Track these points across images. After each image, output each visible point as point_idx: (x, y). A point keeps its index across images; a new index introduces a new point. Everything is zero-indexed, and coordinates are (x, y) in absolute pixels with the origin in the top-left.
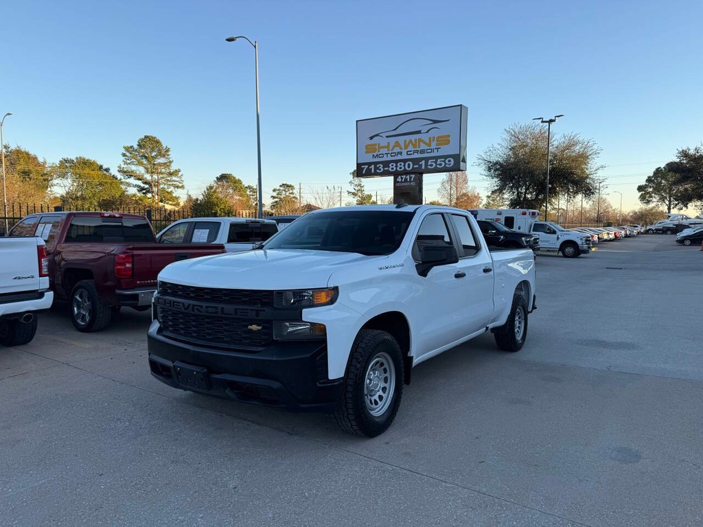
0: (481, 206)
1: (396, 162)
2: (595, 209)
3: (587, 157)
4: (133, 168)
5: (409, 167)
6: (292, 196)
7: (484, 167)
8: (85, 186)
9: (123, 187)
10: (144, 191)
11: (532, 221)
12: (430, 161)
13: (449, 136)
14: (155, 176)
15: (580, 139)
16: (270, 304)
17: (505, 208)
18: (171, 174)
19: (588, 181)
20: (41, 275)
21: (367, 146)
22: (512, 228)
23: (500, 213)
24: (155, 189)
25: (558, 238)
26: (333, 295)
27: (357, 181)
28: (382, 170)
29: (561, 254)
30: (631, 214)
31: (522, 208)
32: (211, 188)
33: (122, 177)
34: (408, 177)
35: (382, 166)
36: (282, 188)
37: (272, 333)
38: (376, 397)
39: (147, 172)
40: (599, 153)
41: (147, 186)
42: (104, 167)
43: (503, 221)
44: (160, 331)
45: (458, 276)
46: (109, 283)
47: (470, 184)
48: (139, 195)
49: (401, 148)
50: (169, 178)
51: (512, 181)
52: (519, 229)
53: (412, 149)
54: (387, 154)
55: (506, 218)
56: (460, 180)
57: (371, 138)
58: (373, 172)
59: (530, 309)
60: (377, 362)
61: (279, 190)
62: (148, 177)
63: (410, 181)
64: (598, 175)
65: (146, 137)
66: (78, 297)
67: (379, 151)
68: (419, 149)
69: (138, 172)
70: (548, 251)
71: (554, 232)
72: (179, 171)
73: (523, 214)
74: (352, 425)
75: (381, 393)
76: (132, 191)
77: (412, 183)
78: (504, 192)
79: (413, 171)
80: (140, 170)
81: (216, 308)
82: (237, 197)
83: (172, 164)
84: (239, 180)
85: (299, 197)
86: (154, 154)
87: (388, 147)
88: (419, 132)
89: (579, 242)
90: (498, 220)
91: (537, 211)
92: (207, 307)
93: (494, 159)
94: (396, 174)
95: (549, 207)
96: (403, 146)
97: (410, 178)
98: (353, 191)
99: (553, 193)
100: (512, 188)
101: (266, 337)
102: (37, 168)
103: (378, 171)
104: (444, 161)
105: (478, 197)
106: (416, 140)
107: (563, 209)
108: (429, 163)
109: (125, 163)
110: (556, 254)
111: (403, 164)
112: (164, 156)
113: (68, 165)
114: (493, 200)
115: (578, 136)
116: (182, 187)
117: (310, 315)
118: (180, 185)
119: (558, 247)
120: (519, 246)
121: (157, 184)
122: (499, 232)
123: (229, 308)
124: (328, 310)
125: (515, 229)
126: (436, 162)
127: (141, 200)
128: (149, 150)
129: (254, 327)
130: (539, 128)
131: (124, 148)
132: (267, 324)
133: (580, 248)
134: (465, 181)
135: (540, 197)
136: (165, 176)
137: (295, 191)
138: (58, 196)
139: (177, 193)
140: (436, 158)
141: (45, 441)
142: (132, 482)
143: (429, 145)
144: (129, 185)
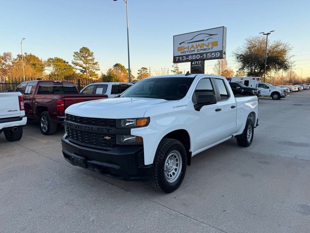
0: (234, 76)
1: (192, 55)
2: (289, 76)
3: (286, 51)
4: (78, 61)
5: (198, 57)
6: (146, 73)
7: (235, 57)
8: (58, 70)
9: (74, 70)
10: (83, 72)
11: (257, 82)
12: (208, 54)
13: (217, 42)
14: (87, 65)
15: (283, 42)
16: (114, 126)
17: (245, 76)
18: (94, 64)
19: (286, 63)
20: (21, 110)
21: (178, 48)
22: (248, 86)
23: (242, 79)
24: (87, 71)
25: (270, 91)
26: (147, 121)
27: (175, 65)
28: (185, 59)
29: (271, 98)
30: (306, 79)
31: (253, 76)
32: (110, 70)
33: (74, 66)
34: (198, 62)
35: (185, 57)
36: (142, 70)
37: (116, 141)
38: (171, 173)
39: (84, 63)
40: (292, 49)
41: (84, 70)
42: (66, 61)
43: (244, 83)
44: (67, 138)
45: (217, 110)
46: (55, 113)
47: (229, 66)
48: (81, 73)
49: (194, 48)
50: (93, 66)
51: (248, 64)
52: (251, 86)
53: (200, 49)
54: (188, 51)
55: (245, 81)
56: (224, 64)
57: (180, 44)
58: (181, 60)
59: (255, 126)
60: (173, 155)
61: (141, 70)
62: (84, 65)
63: (199, 64)
64: (291, 60)
65: (83, 48)
66: (42, 119)
67: (184, 50)
68: (203, 49)
69: (80, 63)
70: (265, 97)
71: (268, 88)
72: (98, 63)
73: (253, 79)
74: (157, 186)
75: (174, 171)
76: (78, 72)
77: (199, 65)
78: (245, 69)
79: (200, 59)
80: (81, 62)
81: (89, 127)
82: (122, 74)
83: (95, 60)
84: (123, 66)
85: (149, 73)
86: (87, 55)
87: (188, 48)
88: (203, 40)
89: (280, 92)
90: (241, 82)
91: (260, 78)
92: (85, 127)
93: (240, 53)
94: (192, 61)
95: (266, 76)
96: (195, 47)
97: (199, 62)
98: (174, 70)
99: (268, 69)
100: (248, 67)
101: (113, 143)
102: (39, 62)
103: (183, 60)
104: (215, 54)
105: (232, 72)
106: (201, 44)
107: (273, 77)
108: (208, 55)
109: (75, 59)
110: (269, 98)
111: (195, 56)
112: (91, 56)
113: (51, 61)
114: (240, 73)
115: (281, 41)
116: (99, 70)
117: (135, 132)
118: (98, 69)
119: (270, 95)
120: (250, 94)
121: (88, 68)
122: (242, 88)
123: (95, 127)
124: (144, 129)
125: (249, 86)
126: (211, 55)
127: (82, 75)
128: (84, 53)
129: (107, 138)
130: (262, 38)
131: (74, 53)
132: (113, 136)
133: (281, 95)
134: (226, 64)
135: (262, 71)
136: (92, 65)
137: (148, 71)
138: (48, 74)
139: (97, 72)
140: (211, 52)
141: (11, 190)
142: (44, 215)
143: (208, 46)
144: (76, 69)
